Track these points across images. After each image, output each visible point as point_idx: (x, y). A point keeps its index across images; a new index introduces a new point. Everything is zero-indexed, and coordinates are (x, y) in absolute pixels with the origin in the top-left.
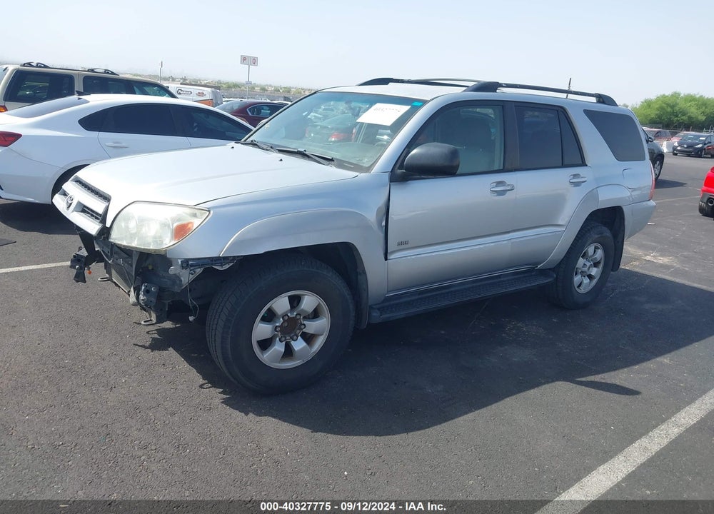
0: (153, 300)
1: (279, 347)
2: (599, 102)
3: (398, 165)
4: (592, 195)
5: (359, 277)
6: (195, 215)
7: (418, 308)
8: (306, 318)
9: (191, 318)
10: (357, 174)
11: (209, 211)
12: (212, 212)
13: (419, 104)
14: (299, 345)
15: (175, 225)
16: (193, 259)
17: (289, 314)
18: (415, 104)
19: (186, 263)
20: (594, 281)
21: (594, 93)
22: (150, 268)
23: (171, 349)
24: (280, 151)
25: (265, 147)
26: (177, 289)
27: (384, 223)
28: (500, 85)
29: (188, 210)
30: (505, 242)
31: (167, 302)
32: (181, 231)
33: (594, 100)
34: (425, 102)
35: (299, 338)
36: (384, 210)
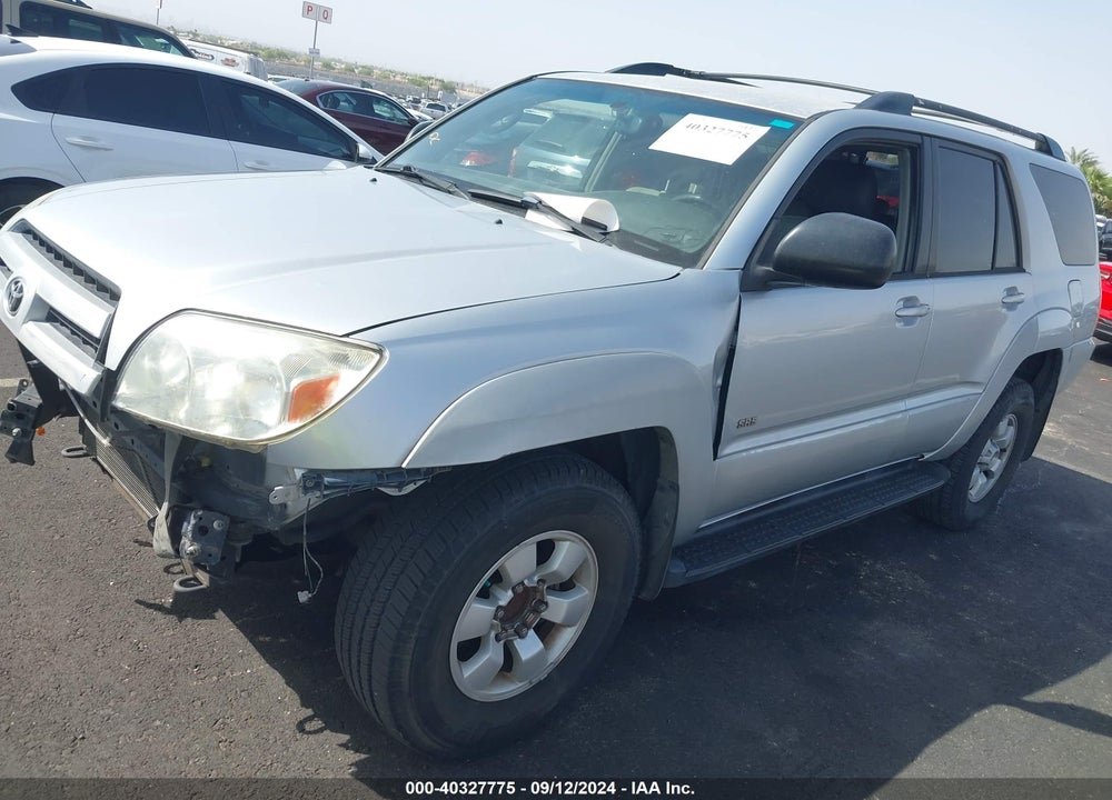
0: (215, 550)
1: (492, 654)
2: (1039, 149)
3: (757, 255)
4: (1030, 326)
5: (657, 493)
6: (342, 359)
7: (749, 552)
8: (552, 589)
9: (303, 597)
10: (676, 269)
11: (380, 352)
12: (387, 354)
13: (788, 125)
14: (529, 646)
15: (295, 383)
16: (335, 472)
17: (526, 582)
18: (777, 123)
19: (314, 479)
20: (993, 481)
21: (1035, 131)
22: (205, 463)
23: (220, 614)
24: (477, 197)
25: (445, 185)
26: (272, 525)
27: (720, 382)
28: (916, 102)
29: (323, 346)
30: (900, 416)
31: (239, 545)
32: (308, 397)
33: (1031, 144)
34: (799, 124)
35: (531, 632)
36: (724, 353)
